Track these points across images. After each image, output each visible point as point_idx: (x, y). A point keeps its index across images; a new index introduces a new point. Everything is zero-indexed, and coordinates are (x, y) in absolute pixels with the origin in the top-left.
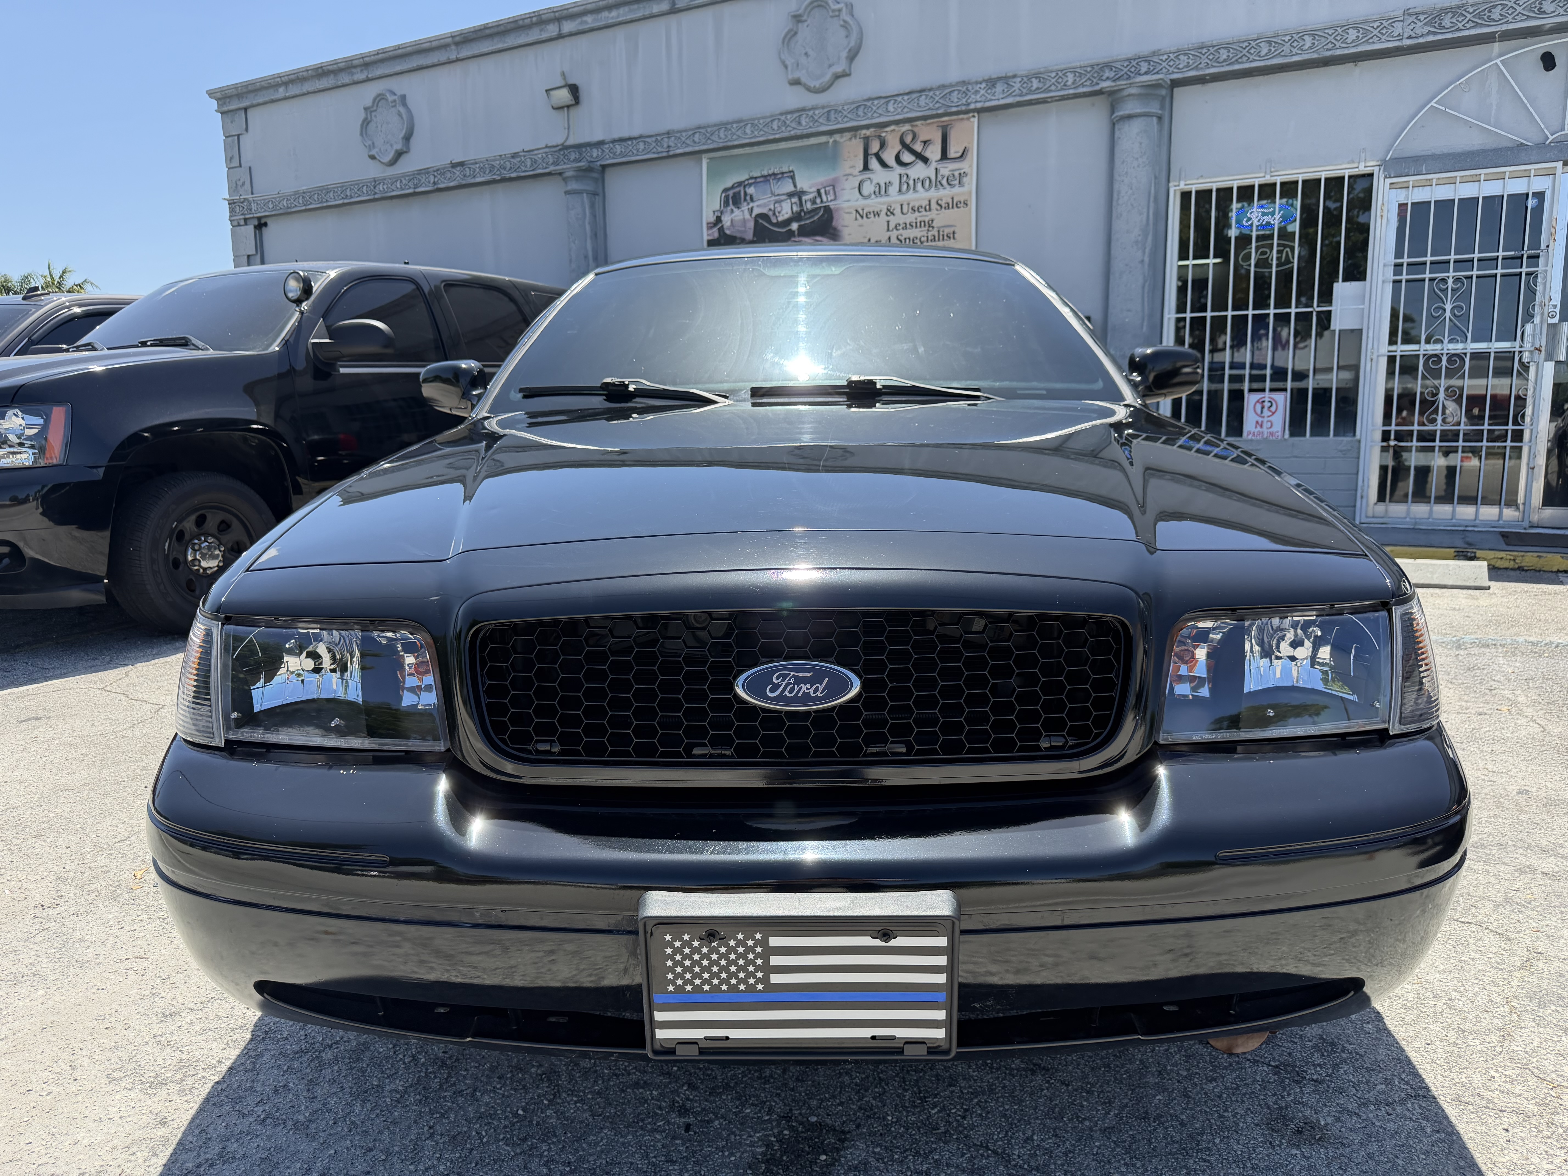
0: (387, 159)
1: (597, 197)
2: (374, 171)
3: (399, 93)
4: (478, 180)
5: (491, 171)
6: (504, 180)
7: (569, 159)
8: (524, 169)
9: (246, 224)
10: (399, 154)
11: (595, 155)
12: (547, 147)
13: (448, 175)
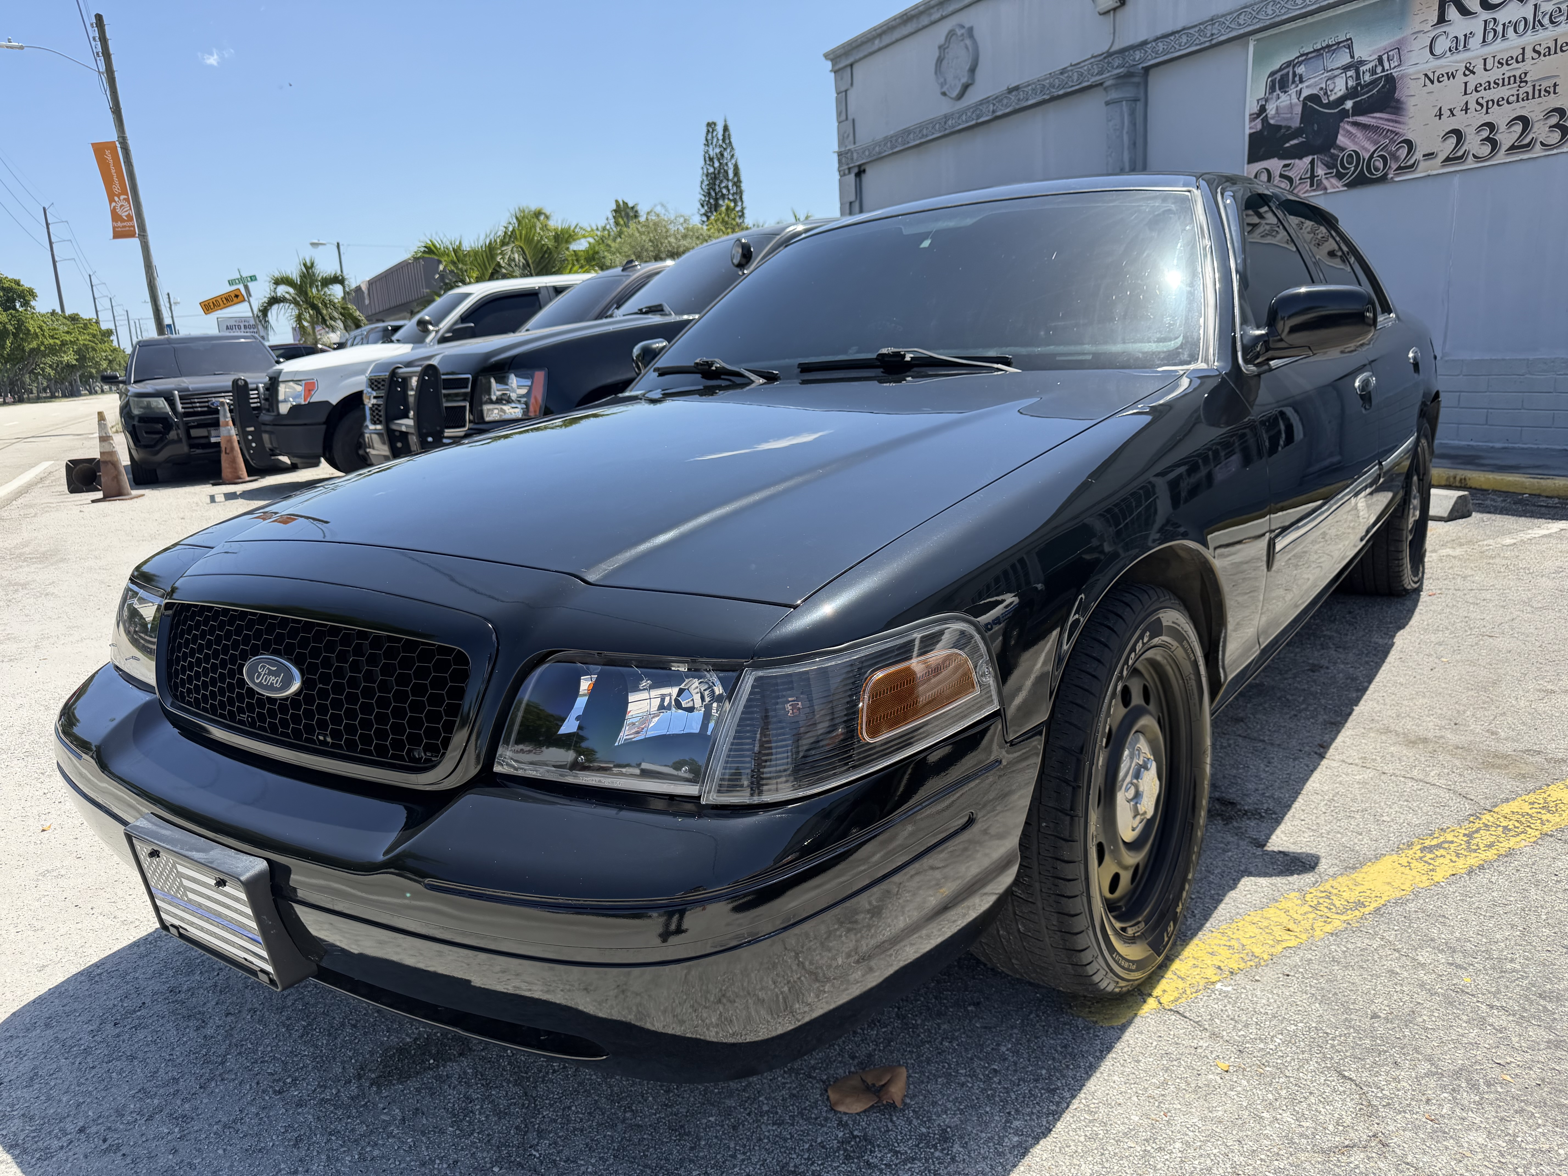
0: (954, 94)
1: (1138, 103)
2: (946, 107)
3: (967, 25)
4: (1030, 102)
5: (1041, 91)
6: (1053, 99)
7: (1113, 67)
8: (1071, 84)
9: (849, 173)
10: (966, 87)
11: (1137, 58)
12: (1093, 57)
13: (1005, 101)
